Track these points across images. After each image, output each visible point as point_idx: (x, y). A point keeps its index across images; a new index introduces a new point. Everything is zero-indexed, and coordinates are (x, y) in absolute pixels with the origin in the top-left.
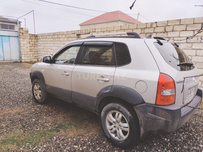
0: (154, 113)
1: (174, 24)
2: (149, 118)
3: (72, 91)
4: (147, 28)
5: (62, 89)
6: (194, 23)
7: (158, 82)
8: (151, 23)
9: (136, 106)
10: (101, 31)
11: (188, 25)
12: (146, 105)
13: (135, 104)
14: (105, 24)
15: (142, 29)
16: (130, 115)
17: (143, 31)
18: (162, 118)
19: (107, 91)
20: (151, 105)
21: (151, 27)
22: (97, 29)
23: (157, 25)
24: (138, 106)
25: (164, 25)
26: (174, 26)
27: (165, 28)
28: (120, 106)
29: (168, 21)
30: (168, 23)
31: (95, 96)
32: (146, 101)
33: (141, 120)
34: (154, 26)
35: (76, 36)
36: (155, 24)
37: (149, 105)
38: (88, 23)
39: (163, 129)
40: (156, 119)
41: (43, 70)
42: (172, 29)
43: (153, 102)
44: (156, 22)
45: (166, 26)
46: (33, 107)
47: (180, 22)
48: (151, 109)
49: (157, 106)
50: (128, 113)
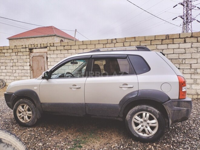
0: (178, 105)
1: (130, 40)
2: (175, 110)
3: (85, 103)
4: (108, 43)
5: (69, 103)
6: (145, 40)
7: (179, 82)
8: (111, 39)
9: (165, 103)
10: (61, 46)
11: (141, 41)
12: (172, 101)
13: (163, 101)
14: (40, 38)
15: (104, 44)
16: (158, 112)
17: (105, 46)
18: (185, 108)
19: (134, 96)
20: (176, 100)
21: (112, 42)
22: (56, 43)
23: (116, 41)
24: (166, 103)
25: (123, 41)
26: (130, 42)
27: (124, 44)
28: (148, 107)
29: (125, 38)
30: (125, 39)
31: (118, 103)
32: (171, 98)
33: (169, 113)
34: (115, 41)
35: (27, 50)
36: (115, 40)
37: (174, 101)
38: (18, 37)
39: (185, 116)
40: (180, 110)
41: (35, 88)
42: (129, 44)
43: (177, 98)
44: (116, 39)
45: (124, 42)
46: (24, 132)
47: (135, 39)
48: (176, 103)
49: (180, 100)
50: (156, 111)
